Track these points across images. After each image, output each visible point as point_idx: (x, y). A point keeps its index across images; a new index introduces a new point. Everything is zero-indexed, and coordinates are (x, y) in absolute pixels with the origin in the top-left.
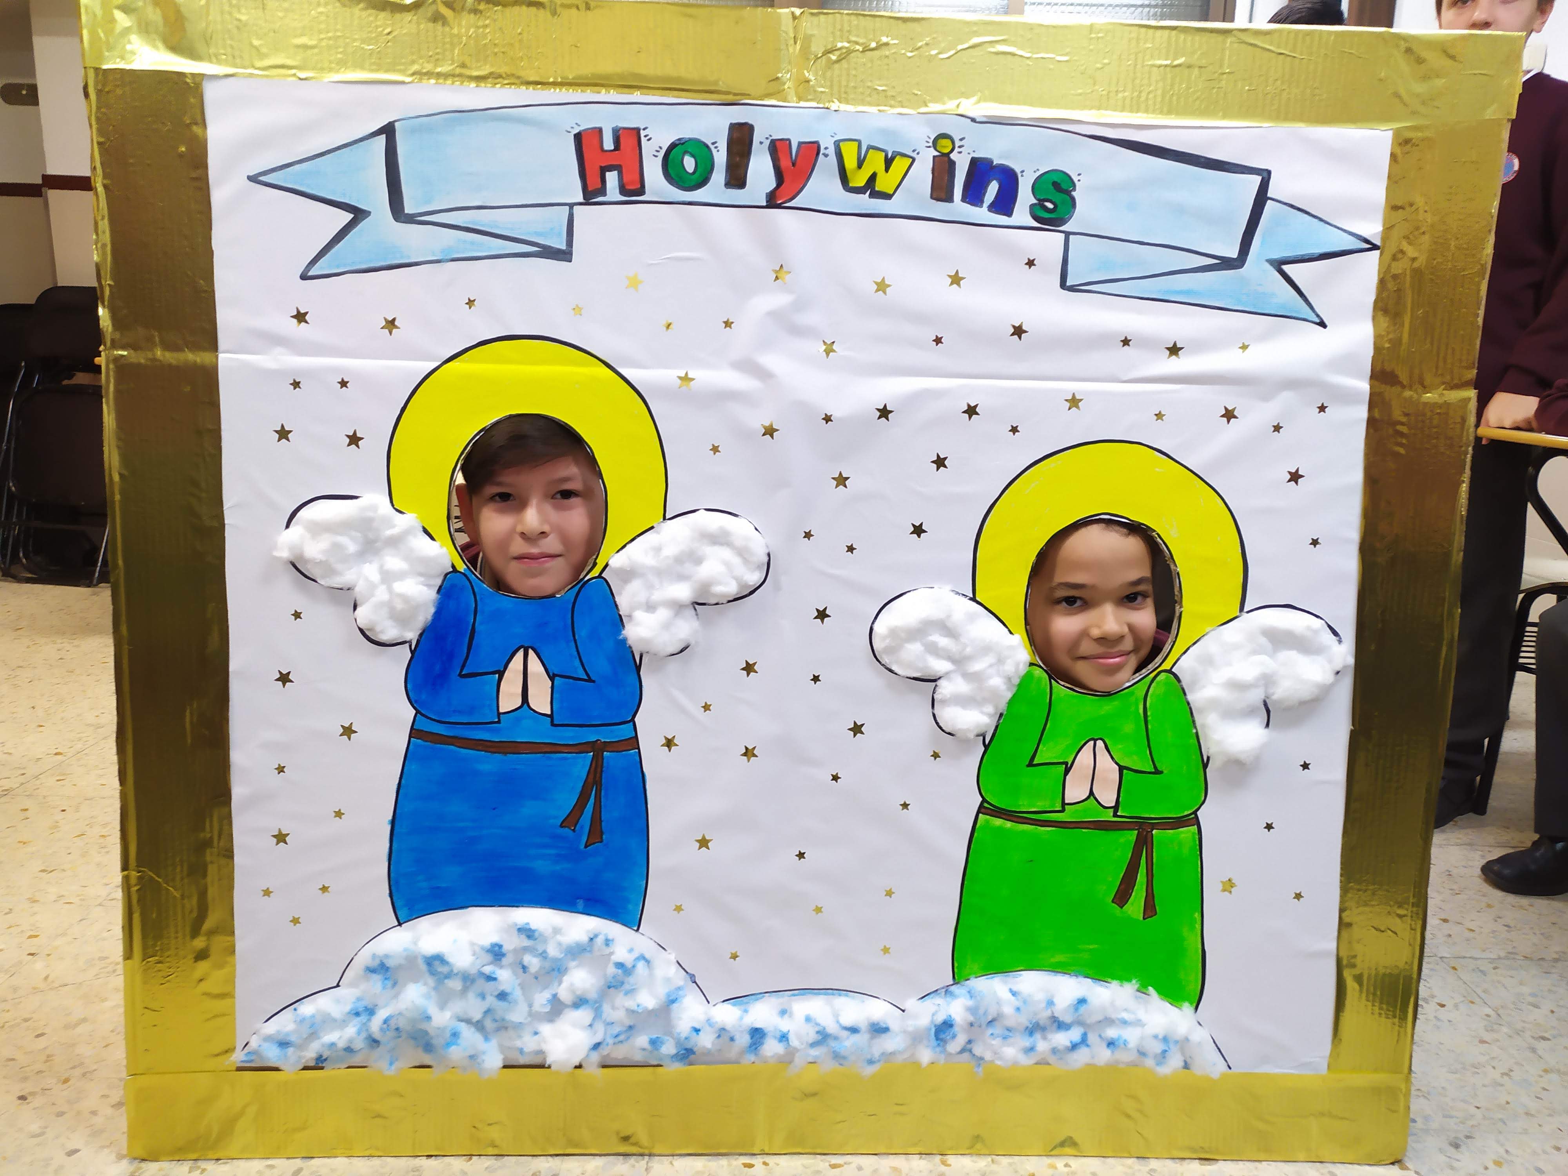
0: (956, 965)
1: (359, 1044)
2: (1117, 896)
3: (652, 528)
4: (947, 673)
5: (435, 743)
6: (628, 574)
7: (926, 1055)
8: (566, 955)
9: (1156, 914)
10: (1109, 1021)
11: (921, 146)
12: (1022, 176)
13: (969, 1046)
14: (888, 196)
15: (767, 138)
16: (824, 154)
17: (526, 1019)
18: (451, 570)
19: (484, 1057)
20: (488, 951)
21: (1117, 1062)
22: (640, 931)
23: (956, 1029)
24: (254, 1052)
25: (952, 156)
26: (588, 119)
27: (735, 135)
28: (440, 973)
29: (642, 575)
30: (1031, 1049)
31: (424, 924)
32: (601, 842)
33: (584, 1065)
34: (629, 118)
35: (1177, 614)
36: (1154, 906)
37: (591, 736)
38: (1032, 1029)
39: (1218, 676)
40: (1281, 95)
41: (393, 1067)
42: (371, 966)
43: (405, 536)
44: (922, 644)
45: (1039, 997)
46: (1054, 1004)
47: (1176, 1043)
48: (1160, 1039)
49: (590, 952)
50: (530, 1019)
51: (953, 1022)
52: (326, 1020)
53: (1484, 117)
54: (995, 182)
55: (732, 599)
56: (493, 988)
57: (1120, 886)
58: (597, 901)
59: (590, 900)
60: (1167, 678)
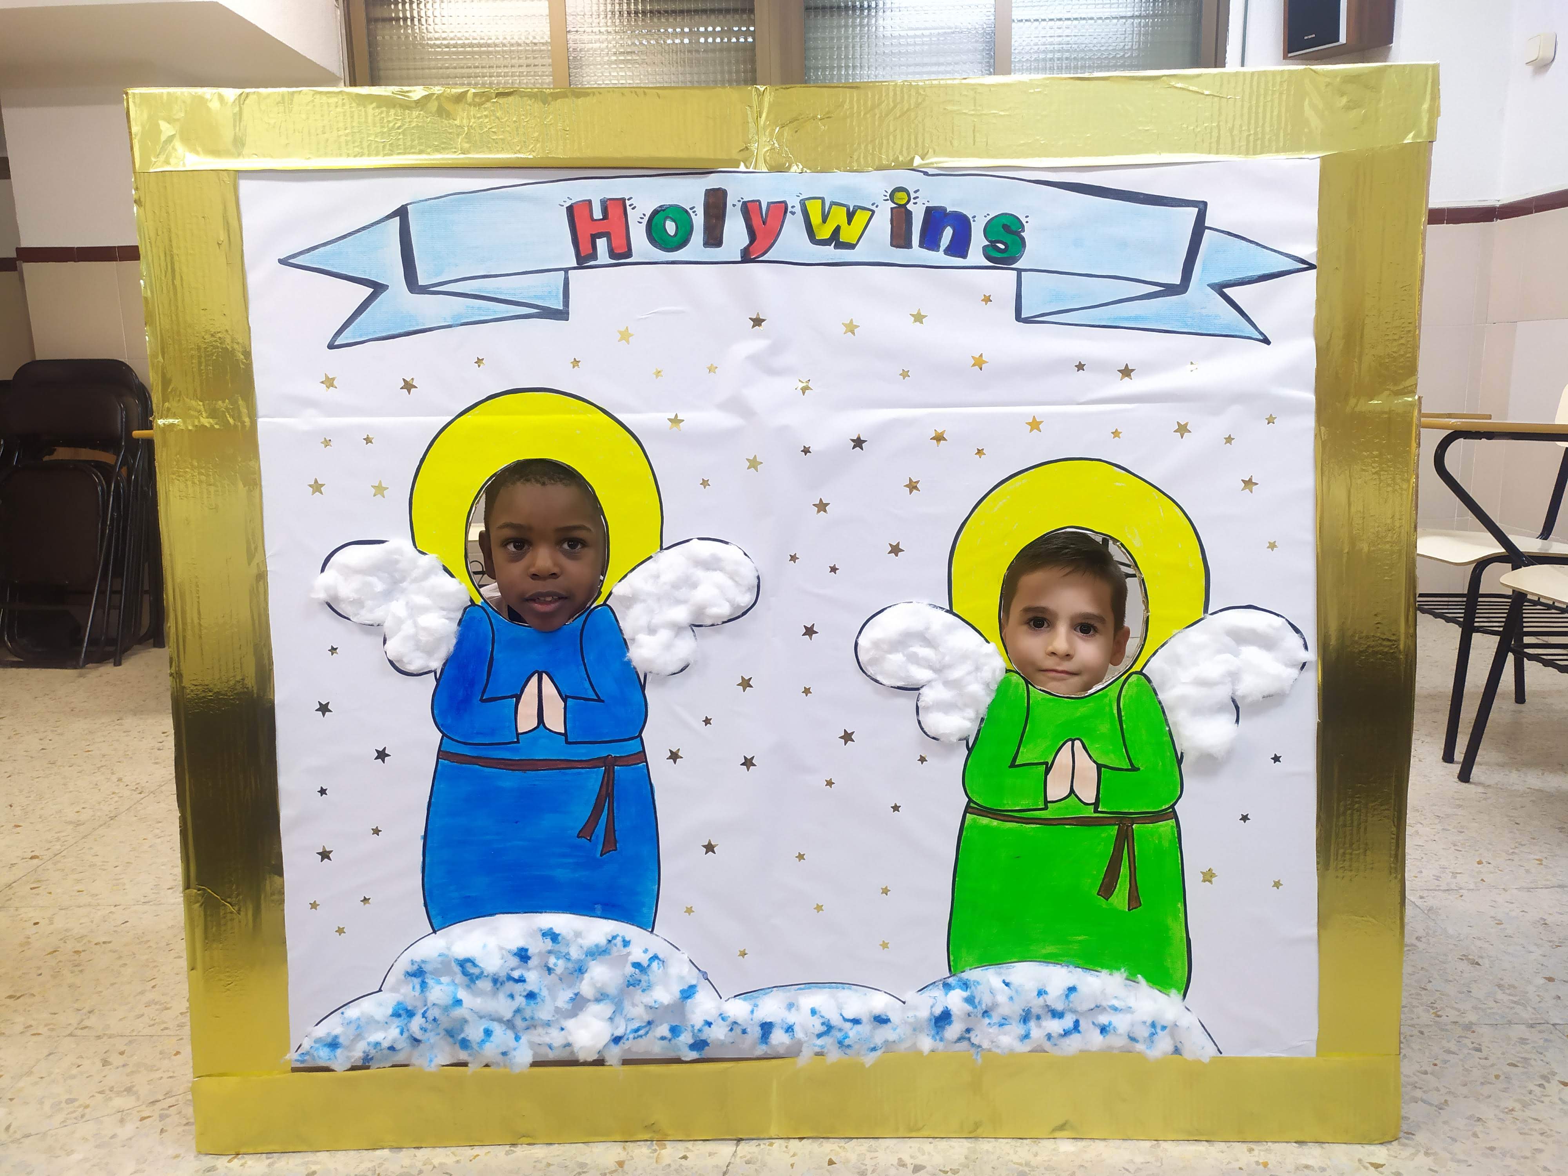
0: (952, 958)
1: (402, 1044)
2: (1103, 889)
4: (929, 682)
5: (461, 763)
6: (630, 601)
7: (926, 1043)
8: (587, 956)
9: (1140, 905)
10: (1099, 1008)
11: (880, 199)
12: (974, 221)
13: (967, 1036)
14: (851, 246)
15: (739, 201)
16: (791, 212)
17: (554, 1016)
19: (515, 1053)
20: (515, 954)
21: (1110, 1048)
22: (654, 932)
23: (954, 1018)
24: (307, 1053)
25: (908, 207)
26: (578, 193)
27: (711, 200)
28: (473, 974)
29: (644, 601)
30: (1027, 1036)
31: (457, 929)
32: (616, 850)
33: (607, 1058)
34: (616, 188)
36: (1138, 897)
37: (602, 751)
38: (1026, 1017)
39: (1186, 675)
40: (1211, 133)
41: (433, 1065)
42: (409, 970)
43: (426, 575)
44: (904, 655)
45: (1031, 987)
46: (1046, 993)
47: (1164, 1028)
48: (1147, 1024)
49: (609, 954)
50: (557, 1016)
51: (952, 1013)
52: (371, 1022)
53: (1406, 142)
54: (949, 228)
55: (725, 620)
56: (522, 989)
57: (1104, 879)
58: (613, 906)
59: (607, 905)
60: (1137, 680)
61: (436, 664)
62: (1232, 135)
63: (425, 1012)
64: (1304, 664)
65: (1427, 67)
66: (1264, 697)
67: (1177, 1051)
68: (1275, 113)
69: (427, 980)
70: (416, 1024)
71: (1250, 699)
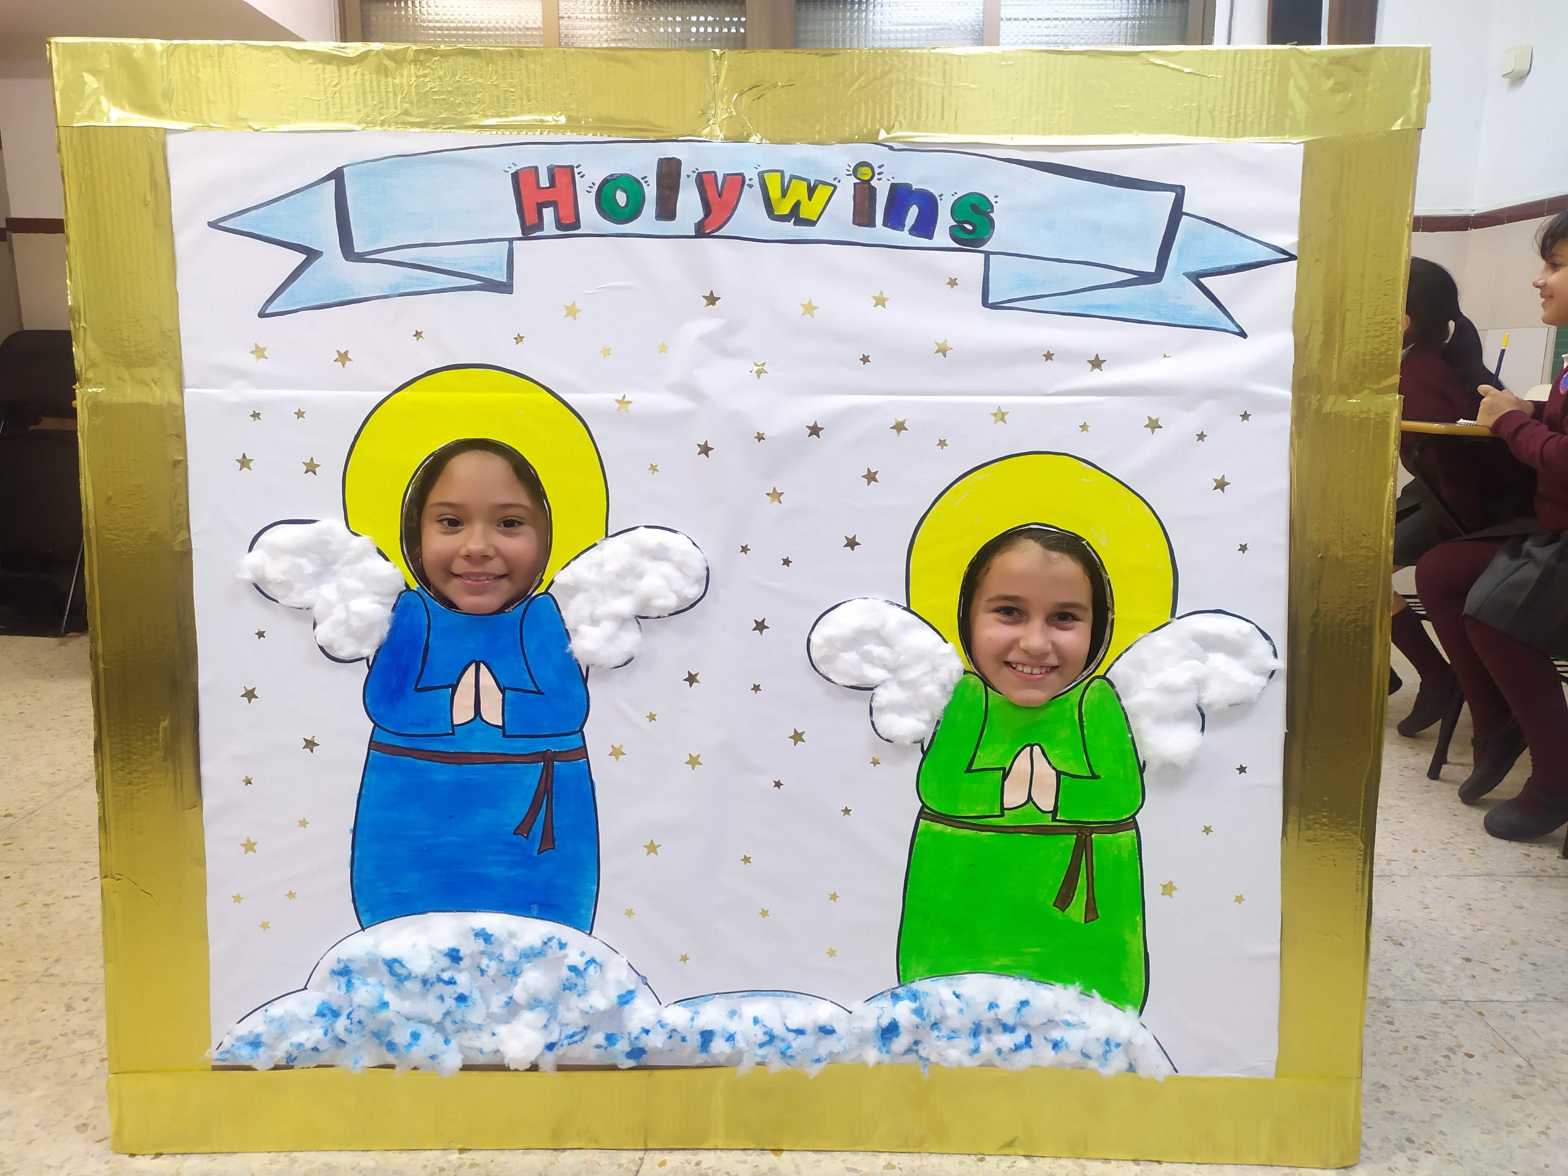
0: (901, 968)
1: (327, 1045)
4: (884, 681)
5: (393, 754)
6: (573, 589)
7: (872, 1055)
8: (521, 958)
9: (1098, 917)
10: (1051, 1023)
11: (842, 175)
12: (941, 199)
13: (915, 1048)
14: (812, 223)
15: (694, 172)
16: (748, 185)
17: (485, 1020)
19: (444, 1057)
20: (446, 955)
21: (1062, 1064)
22: (593, 934)
23: (901, 1030)
24: (229, 1051)
25: (872, 183)
26: (524, 159)
27: (664, 171)
28: (402, 974)
29: (587, 591)
30: (976, 1050)
31: (386, 928)
32: (554, 848)
33: (541, 1065)
34: (563, 157)
35: (1110, 621)
36: (1095, 909)
37: (541, 746)
38: (976, 1031)
39: (1151, 681)
40: (1191, 113)
41: (358, 1066)
42: (335, 969)
43: (360, 557)
44: (858, 653)
45: (982, 1000)
46: (997, 1006)
47: (1118, 1045)
48: (1102, 1041)
49: (544, 955)
50: (488, 1020)
51: (899, 1024)
52: (296, 1021)
53: (1393, 129)
54: (915, 206)
55: (672, 612)
56: (452, 991)
57: (1060, 891)
58: (551, 906)
59: (543, 905)
60: (1100, 684)
61: (369, 651)
62: (1213, 117)
63: (350, 1013)
64: (1273, 672)
65: (1418, 50)
66: (1230, 705)
67: (1131, 1068)
68: (1258, 95)
69: (353, 981)
70: (341, 1024)
71: (1216, 707)
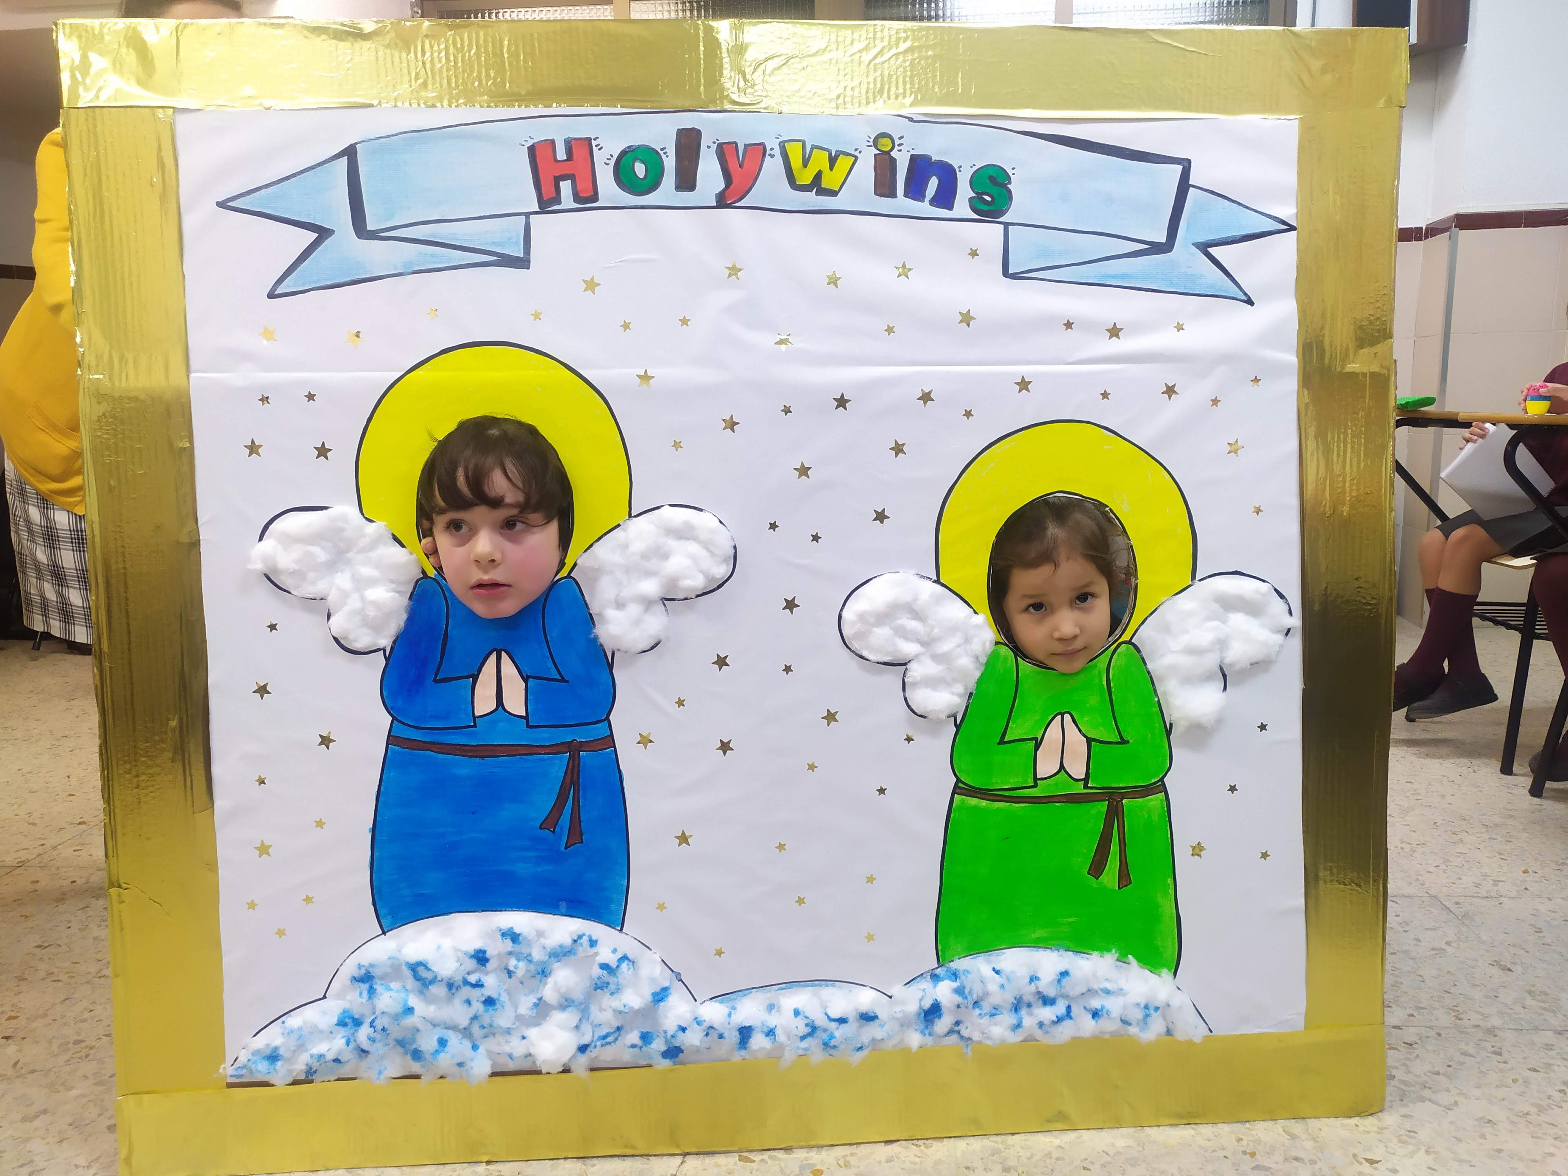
0: (940, 948)
1: (348, 1055)
2: (1093, 867)
3: (619, 525)
4: (916, 656)
5: (413, 749)
6: (597, 572)
7: (915, 1039)
8: (550, 957)
9: (1131, 883)
10: (1092, 992)
11: (862, 145)
12: (960, 171)
13: (957, 1028)
14: (834, 193)
15: (714, 142)
16: (769, 155)
17: (514, 1023)
18: (422, 576)
19: (472, 1064)
20: (472, 957)
21: (1102, 1033)
23: (944, 1010)
24: (243, 1068)
25: (892, 153)
26: (540, 132)
27: (683, 142)
28: (426, 978)
29: (611, 572)
30: (1018, 1026)
32: (581, 842)
33: (573, 1068)
34: (580, 129)
35: (1133, 588)
36: (1128, 875)
37: (567, 736)
38: (1017, 1006)
39: (1177, 643)
41: (383, 1077)
42: (356, 976)
43: (374, 544)
44: (891, 629)
45: (1023, 973)
46: (1038, 979)
47: (1157, 1009)
48: (1141, 1006)
49: (575, 954)
50: (517, 1024)
51: (941, 1005)
52: (316, 1032)
54: (934, 177)
55: (699, 593)
56: (479, 995)
57: (1094, 857)
58: (580, 902)
59: (571, 901)
60: (1127, 649)
63: (373, 1021)
64: (1289, 630)
66: (1251, 664)
67: (1169, 1032)
69: (375, 986)
70: (363, 1033)
71: (1237, 667)
